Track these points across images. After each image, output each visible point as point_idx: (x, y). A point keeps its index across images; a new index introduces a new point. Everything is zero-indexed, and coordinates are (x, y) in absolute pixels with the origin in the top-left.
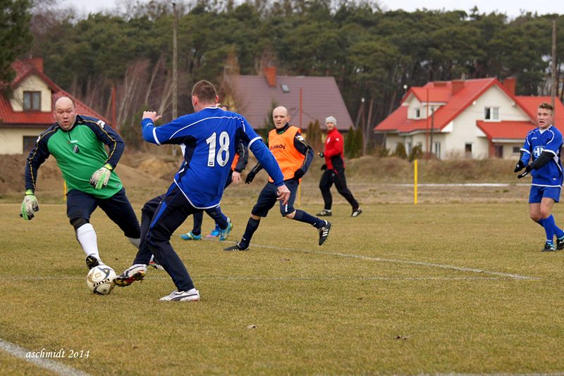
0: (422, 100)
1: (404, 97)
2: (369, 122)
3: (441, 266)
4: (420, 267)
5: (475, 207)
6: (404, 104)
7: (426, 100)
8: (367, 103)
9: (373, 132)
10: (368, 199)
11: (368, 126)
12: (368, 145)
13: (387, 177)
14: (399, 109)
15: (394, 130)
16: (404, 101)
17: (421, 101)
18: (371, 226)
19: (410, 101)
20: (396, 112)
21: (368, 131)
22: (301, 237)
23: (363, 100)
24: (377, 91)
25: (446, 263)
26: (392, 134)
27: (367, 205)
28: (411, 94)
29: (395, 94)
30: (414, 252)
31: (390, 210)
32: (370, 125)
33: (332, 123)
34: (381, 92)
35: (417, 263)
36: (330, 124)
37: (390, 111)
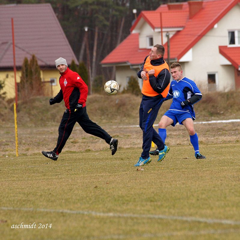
0: (155, 26)
1: (133, 23)
2: (95, 54)
3: (185, 219)
4: (160, 222)
5: (222, 148)
6: (134, 32)
7: (160, 26)
8: (91, 32)
9: (100, 65)
10: (98, 144)
11: (94, 60)
12: (95, 81)
13: (118, 117)
14: (129, 37)
15: (125, 63)
16: (133, 28)
17: (153, 27)
18: (102, 176)
19: (141, 28)
20: (126, 41)
21: (94, 64)
22: (20, 193)
23: (86, 29)
24: (101, 18)
25: (191, 215)
26: (122, 67)
27: (97, 151)
28: (142, 20)
29: (123, 20)
30: (152, 203)
31: (123, 156)
32: (96, 59)
33: (62, 65)
34: (107, 19)
35: (157, 217)
36: (61, 67)
37: (119, 41)
